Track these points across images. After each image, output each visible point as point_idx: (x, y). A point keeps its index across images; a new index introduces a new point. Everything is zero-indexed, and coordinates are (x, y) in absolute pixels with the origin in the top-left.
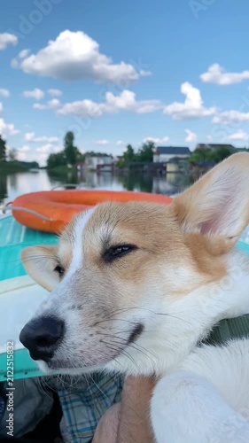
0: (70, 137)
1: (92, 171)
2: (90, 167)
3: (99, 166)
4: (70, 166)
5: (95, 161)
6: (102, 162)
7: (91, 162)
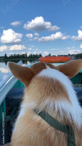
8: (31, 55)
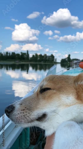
0: (69, 55)
1: (74, 64)
2: (74, 63)
3: (76, 63)
4: (69, 63)
5: (75, 62)
6: (77, 62)
7: (74, 62)
8: (36, 55)
